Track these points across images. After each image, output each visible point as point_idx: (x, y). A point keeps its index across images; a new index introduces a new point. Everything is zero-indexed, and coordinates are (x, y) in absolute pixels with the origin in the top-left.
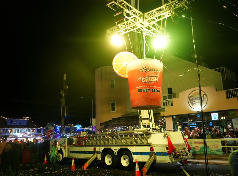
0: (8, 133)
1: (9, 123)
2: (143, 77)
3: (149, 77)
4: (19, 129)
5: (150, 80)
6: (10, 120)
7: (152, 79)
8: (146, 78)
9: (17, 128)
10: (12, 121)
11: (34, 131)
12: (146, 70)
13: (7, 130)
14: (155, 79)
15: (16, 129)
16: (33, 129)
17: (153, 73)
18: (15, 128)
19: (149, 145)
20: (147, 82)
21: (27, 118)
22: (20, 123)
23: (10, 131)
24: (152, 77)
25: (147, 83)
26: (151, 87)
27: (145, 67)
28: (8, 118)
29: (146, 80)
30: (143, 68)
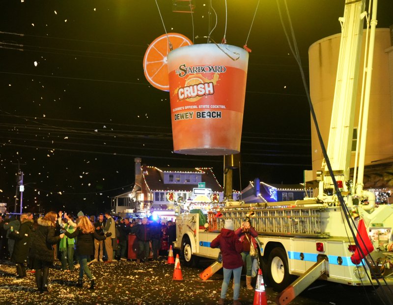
0: (165, 200)
1: (166, 181)
2: (180, 87)
3: (191, 87)
4: (185, 192)
5: (194, 92)
6: (168, 174)
7: (198, 90)
8: (185, 89)
9: (181, 191)
10: (171, 176)
11: (218, 197)
12: (185, 71)
13: (162, 194)
14: (204, 88)
15: (179, 192)
16: (214, 194)
17: (200, 75)
18: (178, 190)
19: (317, 238)
20: (187, 98)
21: (203, 170)
22: (188, 181)
23: (168, 196)
24: (197, 85)
25: (187, 100)
26: (195, 107)
27: (184, 65)
28: (163, 171)
29: (186, 93)
30: (180, 69)
